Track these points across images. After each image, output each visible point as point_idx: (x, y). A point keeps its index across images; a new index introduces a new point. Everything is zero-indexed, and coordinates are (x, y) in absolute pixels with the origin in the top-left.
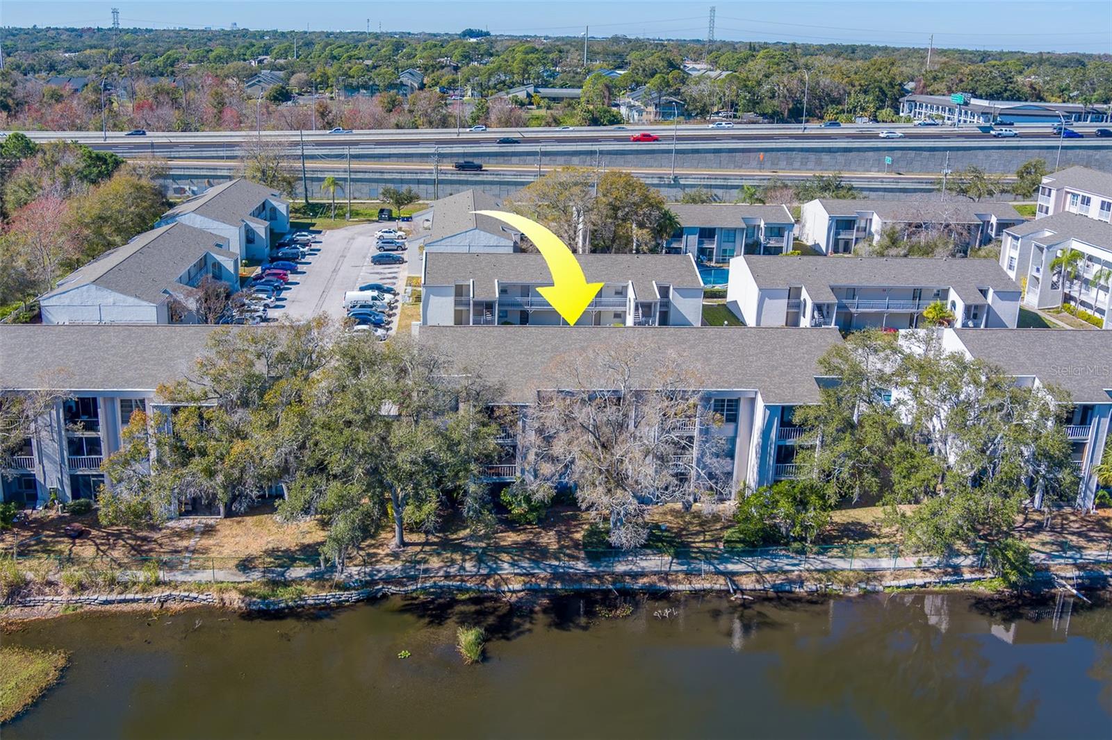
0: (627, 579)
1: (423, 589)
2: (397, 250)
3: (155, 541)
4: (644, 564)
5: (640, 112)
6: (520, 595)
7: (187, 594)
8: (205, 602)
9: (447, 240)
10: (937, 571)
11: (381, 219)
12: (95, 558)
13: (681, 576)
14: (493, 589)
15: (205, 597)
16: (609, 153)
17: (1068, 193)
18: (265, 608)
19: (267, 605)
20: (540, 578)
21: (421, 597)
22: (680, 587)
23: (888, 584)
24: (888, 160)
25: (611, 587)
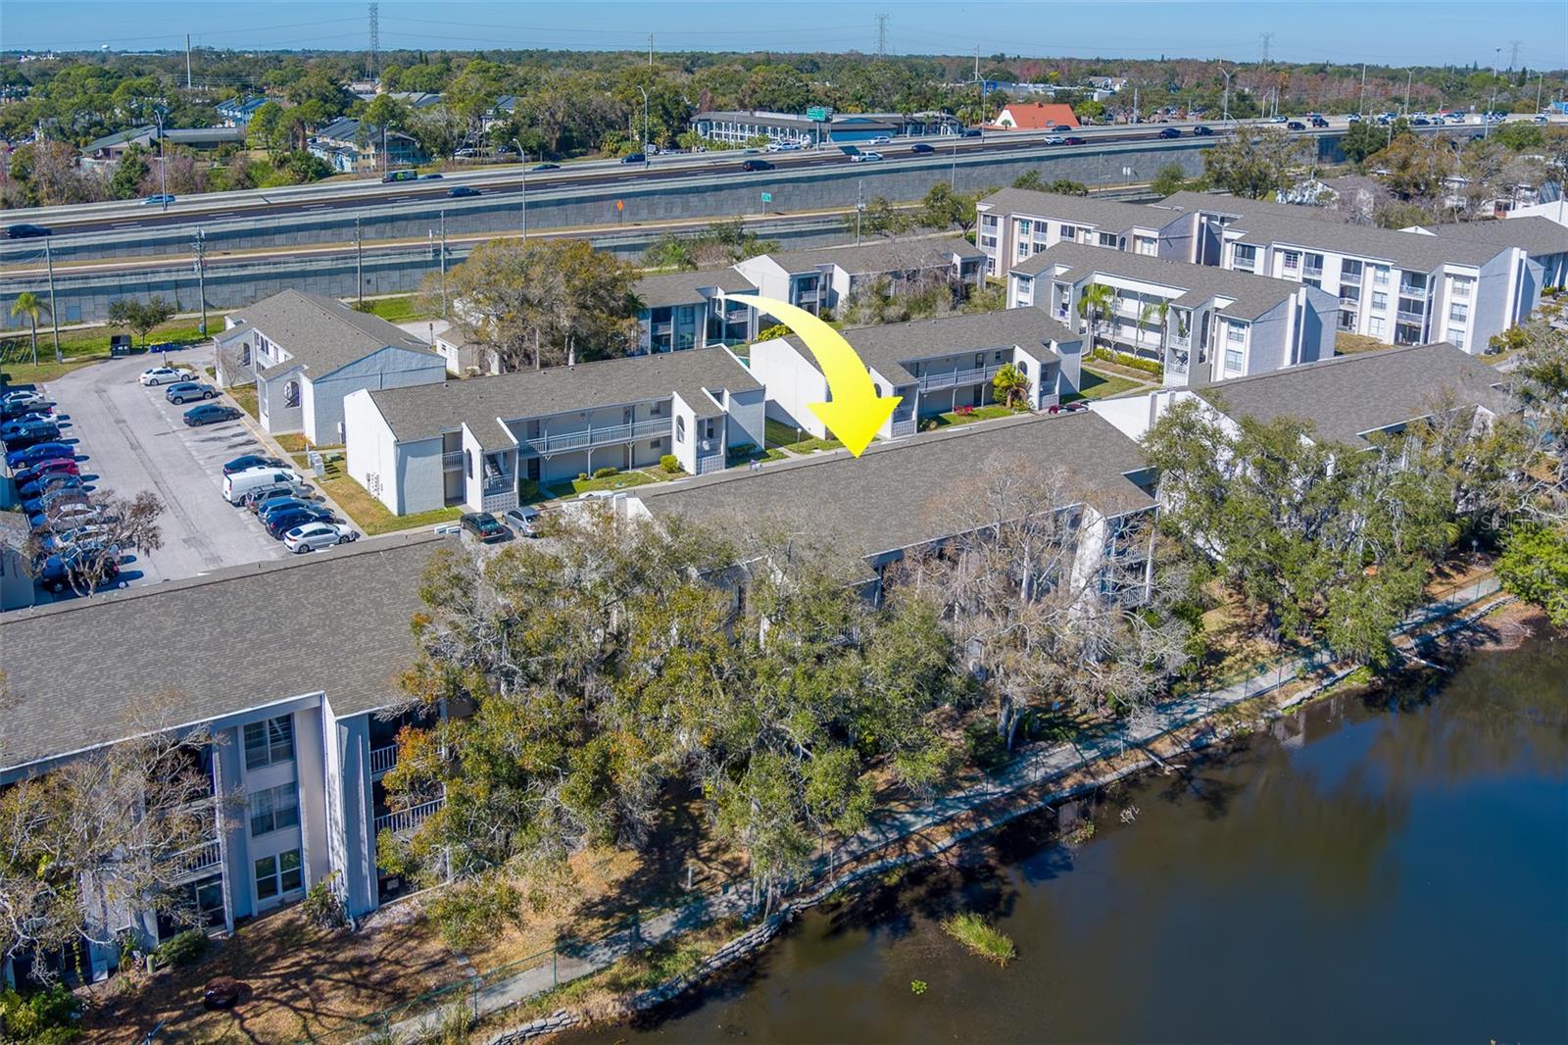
0: (1052, 787)
1: (842, 887)
2: (204, 398)
3: (381, 959)
4: (1053, 761)
5: (353, 156)
6: (955, 850)
7: (526, 1026)
8: (560, 1028)
9: (347, 370)
11: (116, 354)
12: (305, 1027)
13: (1102, 764)
14: (921, 855)
15: (557, 1020)
16: (418, 216)
17: (1015, 219)
18: (661, 1000)
19: (662, 994)
20: (963, 821)
21: (843, 899)
22: (1109, 778)
23: (1284, 705)
24: (766, 197)
25: (1041, 803)
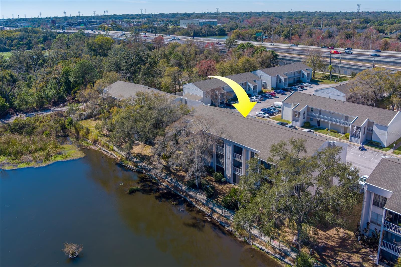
0: (189, 197)
9: (323, 90)
10: (277, 251)
23: (255, 244)
25: (183, 197)
